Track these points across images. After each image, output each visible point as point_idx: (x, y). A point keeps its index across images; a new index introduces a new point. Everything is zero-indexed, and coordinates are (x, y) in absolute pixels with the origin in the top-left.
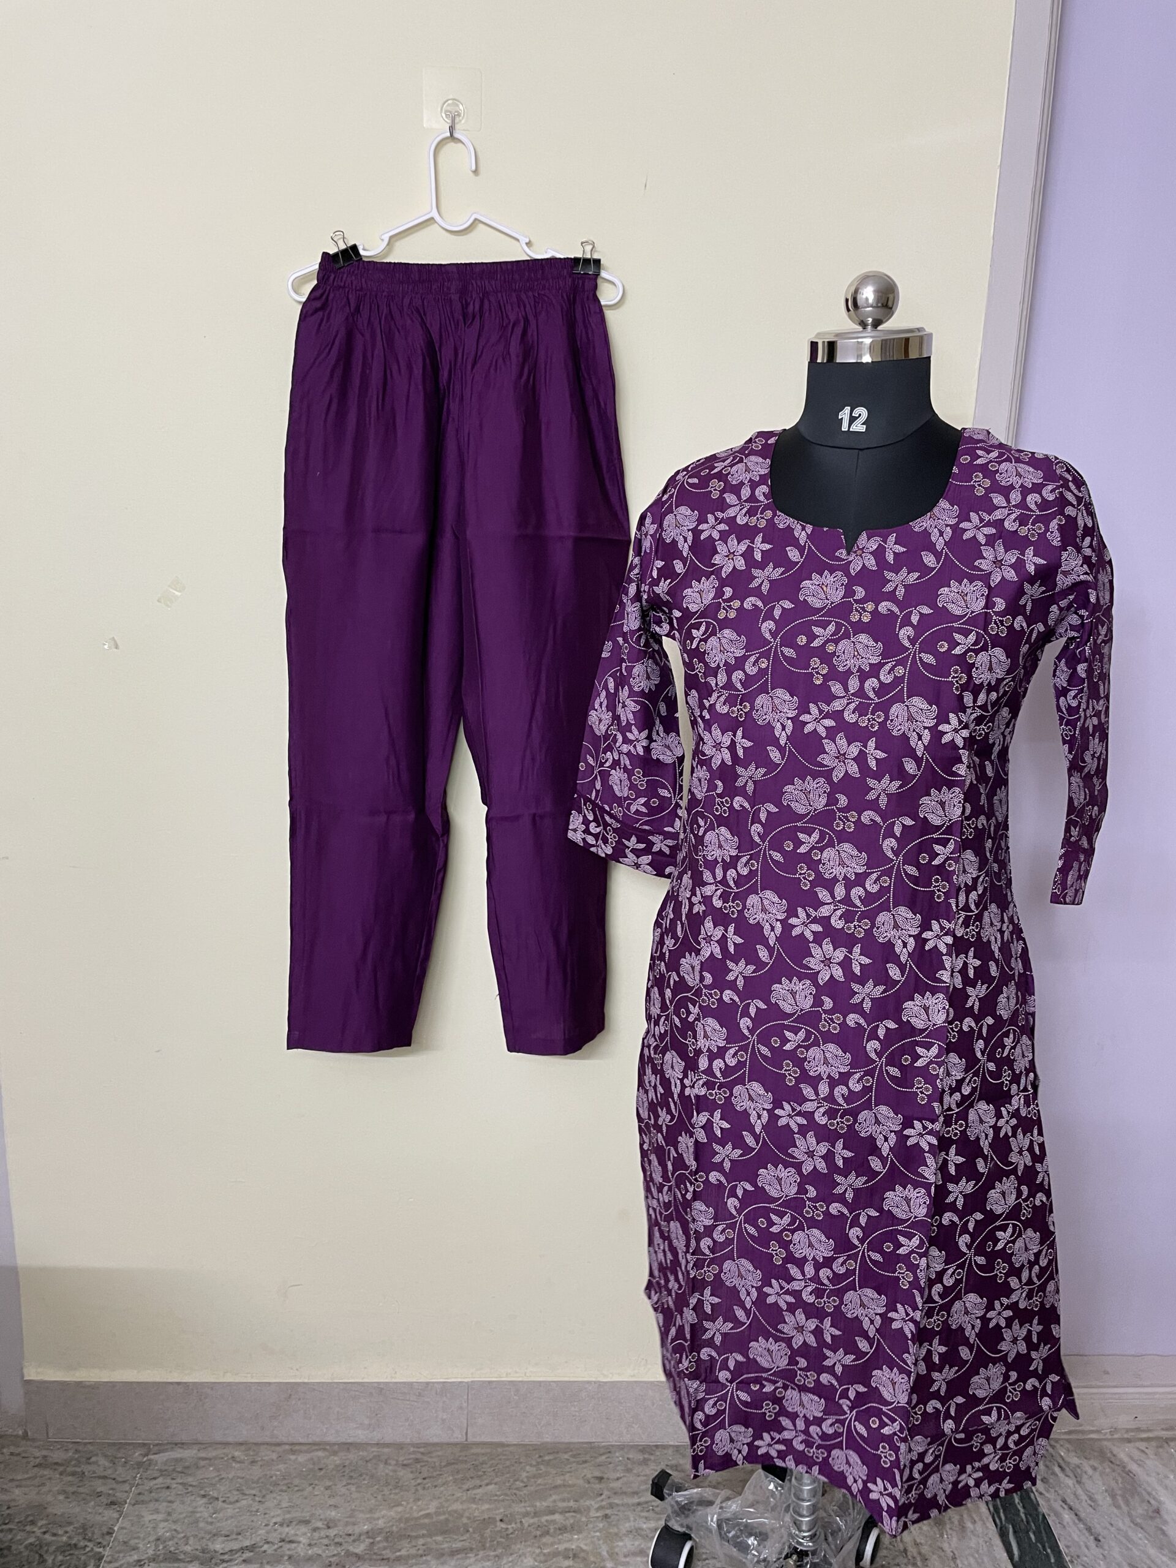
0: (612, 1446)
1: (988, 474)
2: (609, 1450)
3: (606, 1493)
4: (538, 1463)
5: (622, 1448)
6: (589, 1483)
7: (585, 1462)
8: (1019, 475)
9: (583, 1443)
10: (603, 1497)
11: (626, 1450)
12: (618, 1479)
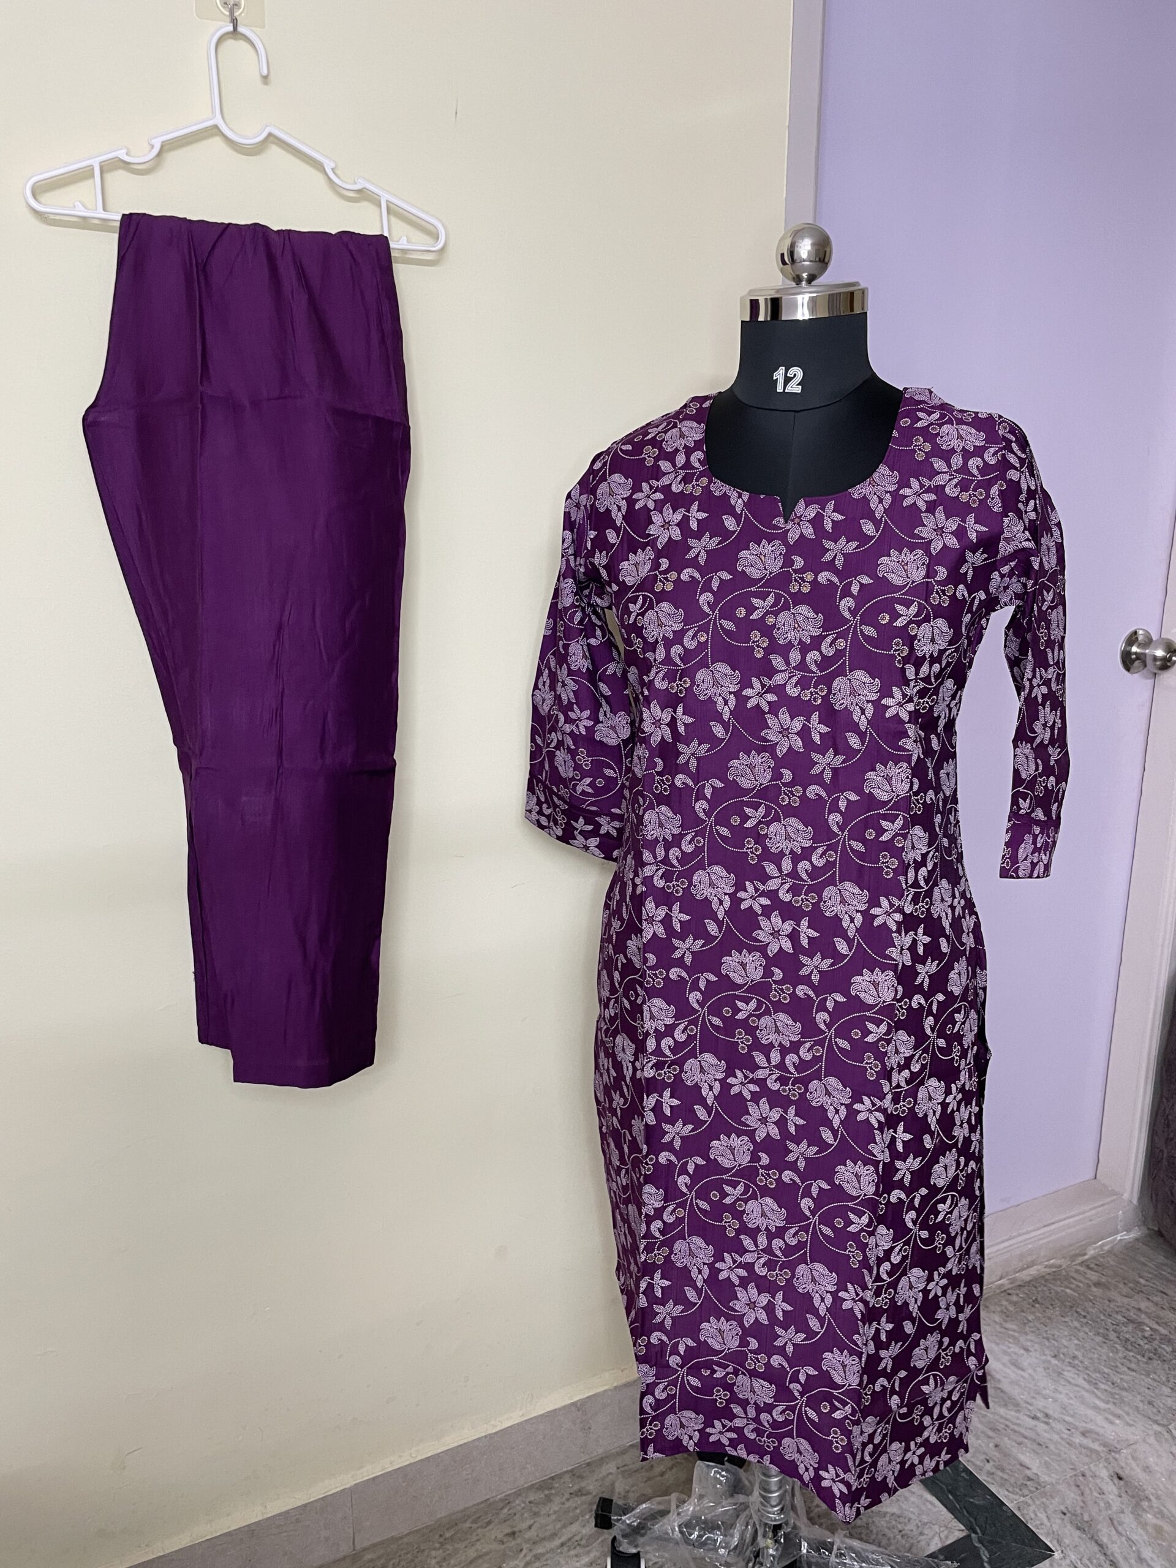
0: (508, 1495)
1: (930, 438)
2: (507, 1501)
3: (525, 1546)
4: (442, 1544)
5: (518, 1494)
6: (503, 1543)
7: (489, 1523)
8: (960, 437)
9: (478, 1504)
10: (524, 1551)
11: (524, 1495)
12: (530, 1527)
